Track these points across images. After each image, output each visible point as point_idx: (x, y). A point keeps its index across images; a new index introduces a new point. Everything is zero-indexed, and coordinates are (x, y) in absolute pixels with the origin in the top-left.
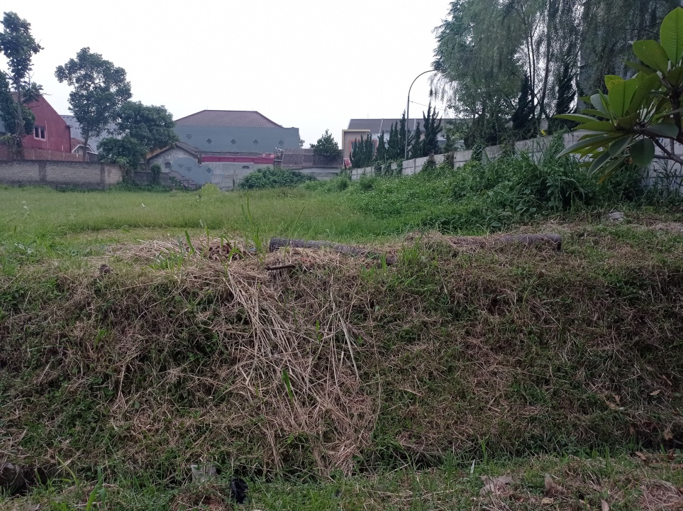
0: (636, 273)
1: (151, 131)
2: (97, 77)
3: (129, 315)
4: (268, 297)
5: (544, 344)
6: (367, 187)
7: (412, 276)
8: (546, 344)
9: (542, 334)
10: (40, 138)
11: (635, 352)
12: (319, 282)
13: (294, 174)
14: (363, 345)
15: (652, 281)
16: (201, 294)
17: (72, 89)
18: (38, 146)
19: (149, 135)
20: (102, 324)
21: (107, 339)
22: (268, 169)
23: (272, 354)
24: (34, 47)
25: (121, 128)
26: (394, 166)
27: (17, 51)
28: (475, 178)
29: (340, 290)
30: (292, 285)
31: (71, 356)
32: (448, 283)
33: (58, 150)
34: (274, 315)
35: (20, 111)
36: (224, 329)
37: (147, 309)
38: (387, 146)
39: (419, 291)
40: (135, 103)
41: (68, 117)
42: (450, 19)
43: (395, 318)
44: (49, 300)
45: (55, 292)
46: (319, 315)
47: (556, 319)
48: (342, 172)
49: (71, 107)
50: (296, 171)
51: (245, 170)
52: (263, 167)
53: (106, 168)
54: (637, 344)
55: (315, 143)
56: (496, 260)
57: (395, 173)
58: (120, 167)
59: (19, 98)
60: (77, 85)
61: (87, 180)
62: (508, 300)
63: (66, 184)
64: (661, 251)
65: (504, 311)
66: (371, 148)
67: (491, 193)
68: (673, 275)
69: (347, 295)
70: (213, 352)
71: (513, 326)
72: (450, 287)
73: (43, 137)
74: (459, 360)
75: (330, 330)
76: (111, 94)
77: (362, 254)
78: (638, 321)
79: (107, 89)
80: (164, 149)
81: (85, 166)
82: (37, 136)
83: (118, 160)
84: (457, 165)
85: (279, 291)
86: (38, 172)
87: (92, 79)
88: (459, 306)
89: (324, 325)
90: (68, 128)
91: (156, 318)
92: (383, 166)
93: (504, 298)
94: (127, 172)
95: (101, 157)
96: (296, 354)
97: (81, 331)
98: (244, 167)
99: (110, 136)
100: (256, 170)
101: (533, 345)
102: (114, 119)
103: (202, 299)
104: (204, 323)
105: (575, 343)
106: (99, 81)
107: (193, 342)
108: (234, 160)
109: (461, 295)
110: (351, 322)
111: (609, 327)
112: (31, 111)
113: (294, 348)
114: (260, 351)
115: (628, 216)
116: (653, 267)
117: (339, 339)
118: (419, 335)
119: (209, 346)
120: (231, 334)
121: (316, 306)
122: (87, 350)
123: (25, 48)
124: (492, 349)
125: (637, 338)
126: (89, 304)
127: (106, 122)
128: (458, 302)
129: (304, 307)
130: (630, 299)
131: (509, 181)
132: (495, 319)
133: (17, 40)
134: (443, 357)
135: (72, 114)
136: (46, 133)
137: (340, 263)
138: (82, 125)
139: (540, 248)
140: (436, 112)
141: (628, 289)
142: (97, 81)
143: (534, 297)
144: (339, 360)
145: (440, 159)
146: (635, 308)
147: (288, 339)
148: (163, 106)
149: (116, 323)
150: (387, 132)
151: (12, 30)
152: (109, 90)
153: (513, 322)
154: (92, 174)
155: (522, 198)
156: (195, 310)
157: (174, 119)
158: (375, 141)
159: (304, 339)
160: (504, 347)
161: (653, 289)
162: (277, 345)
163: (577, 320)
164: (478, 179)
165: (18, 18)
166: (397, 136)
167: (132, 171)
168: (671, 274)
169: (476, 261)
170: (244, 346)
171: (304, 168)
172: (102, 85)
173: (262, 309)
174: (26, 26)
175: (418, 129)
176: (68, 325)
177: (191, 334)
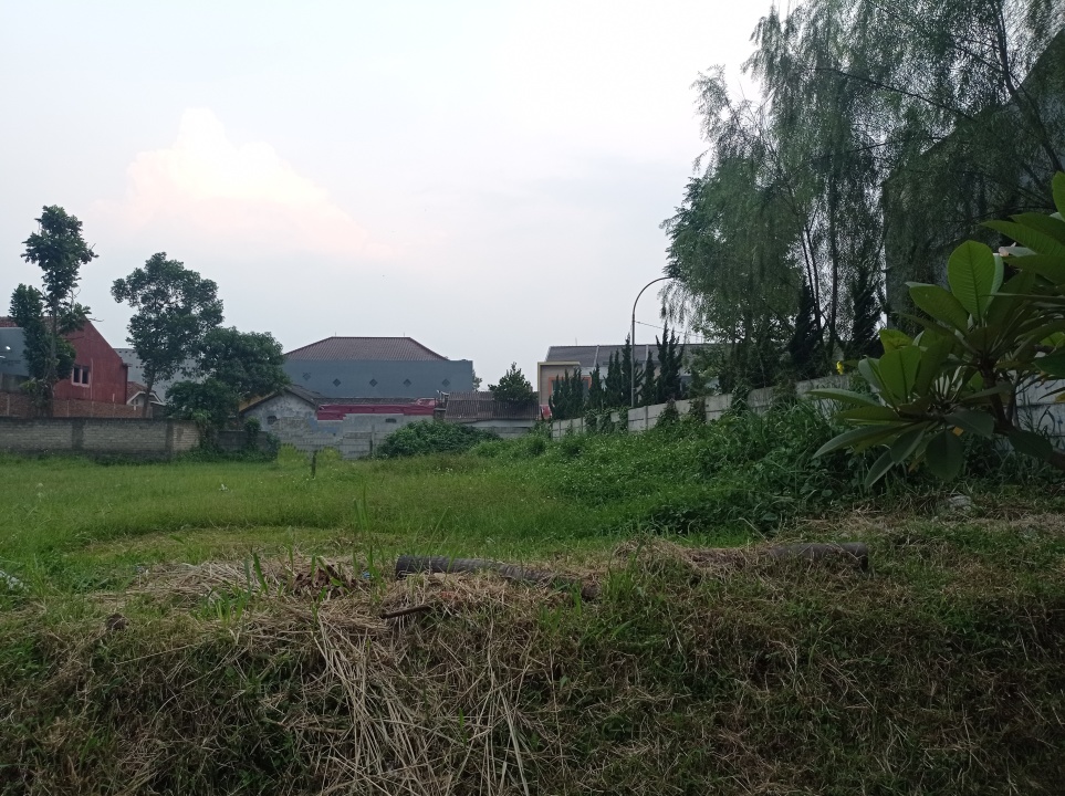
0: (994, 609)
1: (248, 370)
2: (174, 294)
3: (146, 704)
4: (383, 663)
5: (849, 742)
6: (572, 451)
7: (624, 621)
8: (853, 739)
9: (844, 722)
10: (81, 384)
11: (1006, 755)
12: (469, 637)
13: (464, 429)
14: (540, 749)
15: (1022, 623)
16: (272, 660)
17: (135, 311)
18: (77, 395)
19: (245, 376)
20: (99, 721)
21: (104, 749)
22: (424, 422)
23: (385, 769)
24: (84, 255)
25: (205, 365)
26: (615, 418)
27: (59, 261)
28: (734, 442)
29: (503, 648)
30: (425, 642)
31: (40, 781)
32: (684, 631)
33: (107, 400)
34: (391, 697)
35: (53, 345)
36: (303, 725)
37: (177, 692)
38: (604, 386)
39: (636, 647)
40: (226, 330)
41: (126, 351)
42: (688, 206)
43: (596, 697)
44: (17, 677)
45: (29, 665)
46: (467, 696)
47: (867, 694)
48: (537, 427)
49: (131, 337)
50: (468, 425)
51: (390, 425)
52: (417, 419)
53: (176, 428)
54: (1007, 738)
55: (497, 384)
56: (762, 590)
57: (617, 429)
58: (198, 425)
59: (54, 326)
60: (142, 306)
61: (145, 447)
62: (784, 659)
63: (113, 452)
64: (1031, 569)
65: (779, 681)
66: (581, 390)
67: (759, 467)
68: (1056, 613)
69: (516, 657)
70: (283, 767)
71: (796, 707)
72: (687, 640)
73: (85, 381)
74: (705, 774)
75: (485, 722)
76: (194, 319)
77: (545, 581)
78: (1006, 696)
79: (187, 310)
80: (267, 396)
81: (143, 424)
82: (76, 380)
83: (195, 414)
84: (710, 417)
85: (402, 653)
86: (70, 435)
87: (165, 297)
88: (703, 674)
89: (474, 713)
90: (125, 367)
91: (190, 708)
92: (598, 418)
93: (777, 656)
94: (208, 433)
95: (168, 410)
96: (425, 769)
97: (62, 735)
98: (388, 421)
99: (187, 378)
100: (405, 424)
101: (831, 744)
102: (195, 353)
103: (272, 671)
104: (272, 715)
105: (902, 738)
106: (177, 299)
107: (250, 750)
108: (373, 410)
109: (705, 653)
110: (520, 707)
111: (957, 708)
112: (70, 345)
113: (422, 758)
114: (364, 763)
115: (978, 503)
116: (1021, 598)
117: (500, 738)
118: (637, 727)
119: (277, 757)
120: (317, 732)
121: (463, 679)
122: (67, 771)
123: (70, 256)
124: (760, 752)
125: (1007, 727)
126: (81, 687)
127: (181, 359)
128: (701, 666)
129: (441, 680)
130: (989, 656)
131: (787, 447)
132: (764, 695)
133: (60, 245)
134: (679, 767)
135: (131, 347)
136: (90, 377)
137: (507, 598)
138: (145, 364)
139: (834, 566)
140: (676, 337)
141: (982, 639)
142: (173, 300)
143: (826, 655)
144: (499, 777)
145: (683, 407)
146: (998, 671)
147: (412, 740)
148: (269, 333)
149: (123, 718)
150: (604, 364)
151: (54, 232)
152: (189, 311)
153: (794, 699)
154: (152, 437)
155: (808, 474)
156: (259, 691)
157: (284, 351)
158: (586, 379)
159: (441, 739)
160: (782, 748)
161: (1026, 637)
162: (393, 753)
163: (903, 695)
164: (739, 444)
165: (64, 215)
166: (619, 373)
167: (216, 431)
168: (1051, 611)
169: (730, 591)
170: (337, 756)
171: (478, 421)
172: (180, 304)
173: (373, 687)
174: (74, 225)
175: (650, 361)
176: (41, 724)
177: (248, 736)
